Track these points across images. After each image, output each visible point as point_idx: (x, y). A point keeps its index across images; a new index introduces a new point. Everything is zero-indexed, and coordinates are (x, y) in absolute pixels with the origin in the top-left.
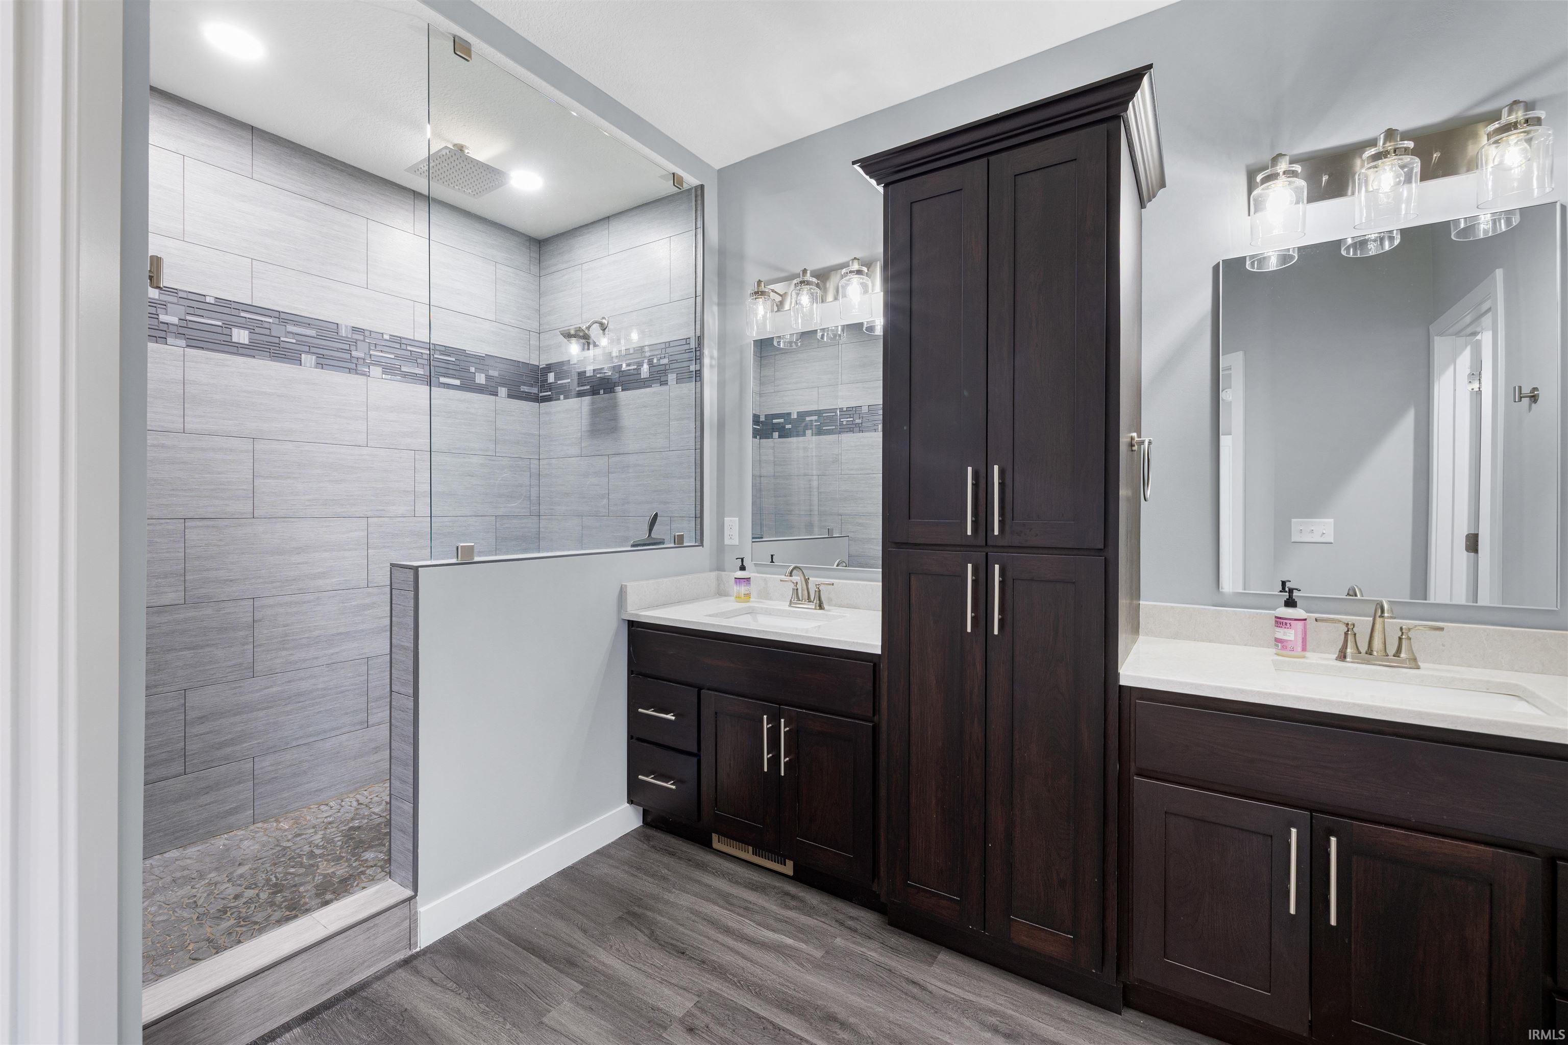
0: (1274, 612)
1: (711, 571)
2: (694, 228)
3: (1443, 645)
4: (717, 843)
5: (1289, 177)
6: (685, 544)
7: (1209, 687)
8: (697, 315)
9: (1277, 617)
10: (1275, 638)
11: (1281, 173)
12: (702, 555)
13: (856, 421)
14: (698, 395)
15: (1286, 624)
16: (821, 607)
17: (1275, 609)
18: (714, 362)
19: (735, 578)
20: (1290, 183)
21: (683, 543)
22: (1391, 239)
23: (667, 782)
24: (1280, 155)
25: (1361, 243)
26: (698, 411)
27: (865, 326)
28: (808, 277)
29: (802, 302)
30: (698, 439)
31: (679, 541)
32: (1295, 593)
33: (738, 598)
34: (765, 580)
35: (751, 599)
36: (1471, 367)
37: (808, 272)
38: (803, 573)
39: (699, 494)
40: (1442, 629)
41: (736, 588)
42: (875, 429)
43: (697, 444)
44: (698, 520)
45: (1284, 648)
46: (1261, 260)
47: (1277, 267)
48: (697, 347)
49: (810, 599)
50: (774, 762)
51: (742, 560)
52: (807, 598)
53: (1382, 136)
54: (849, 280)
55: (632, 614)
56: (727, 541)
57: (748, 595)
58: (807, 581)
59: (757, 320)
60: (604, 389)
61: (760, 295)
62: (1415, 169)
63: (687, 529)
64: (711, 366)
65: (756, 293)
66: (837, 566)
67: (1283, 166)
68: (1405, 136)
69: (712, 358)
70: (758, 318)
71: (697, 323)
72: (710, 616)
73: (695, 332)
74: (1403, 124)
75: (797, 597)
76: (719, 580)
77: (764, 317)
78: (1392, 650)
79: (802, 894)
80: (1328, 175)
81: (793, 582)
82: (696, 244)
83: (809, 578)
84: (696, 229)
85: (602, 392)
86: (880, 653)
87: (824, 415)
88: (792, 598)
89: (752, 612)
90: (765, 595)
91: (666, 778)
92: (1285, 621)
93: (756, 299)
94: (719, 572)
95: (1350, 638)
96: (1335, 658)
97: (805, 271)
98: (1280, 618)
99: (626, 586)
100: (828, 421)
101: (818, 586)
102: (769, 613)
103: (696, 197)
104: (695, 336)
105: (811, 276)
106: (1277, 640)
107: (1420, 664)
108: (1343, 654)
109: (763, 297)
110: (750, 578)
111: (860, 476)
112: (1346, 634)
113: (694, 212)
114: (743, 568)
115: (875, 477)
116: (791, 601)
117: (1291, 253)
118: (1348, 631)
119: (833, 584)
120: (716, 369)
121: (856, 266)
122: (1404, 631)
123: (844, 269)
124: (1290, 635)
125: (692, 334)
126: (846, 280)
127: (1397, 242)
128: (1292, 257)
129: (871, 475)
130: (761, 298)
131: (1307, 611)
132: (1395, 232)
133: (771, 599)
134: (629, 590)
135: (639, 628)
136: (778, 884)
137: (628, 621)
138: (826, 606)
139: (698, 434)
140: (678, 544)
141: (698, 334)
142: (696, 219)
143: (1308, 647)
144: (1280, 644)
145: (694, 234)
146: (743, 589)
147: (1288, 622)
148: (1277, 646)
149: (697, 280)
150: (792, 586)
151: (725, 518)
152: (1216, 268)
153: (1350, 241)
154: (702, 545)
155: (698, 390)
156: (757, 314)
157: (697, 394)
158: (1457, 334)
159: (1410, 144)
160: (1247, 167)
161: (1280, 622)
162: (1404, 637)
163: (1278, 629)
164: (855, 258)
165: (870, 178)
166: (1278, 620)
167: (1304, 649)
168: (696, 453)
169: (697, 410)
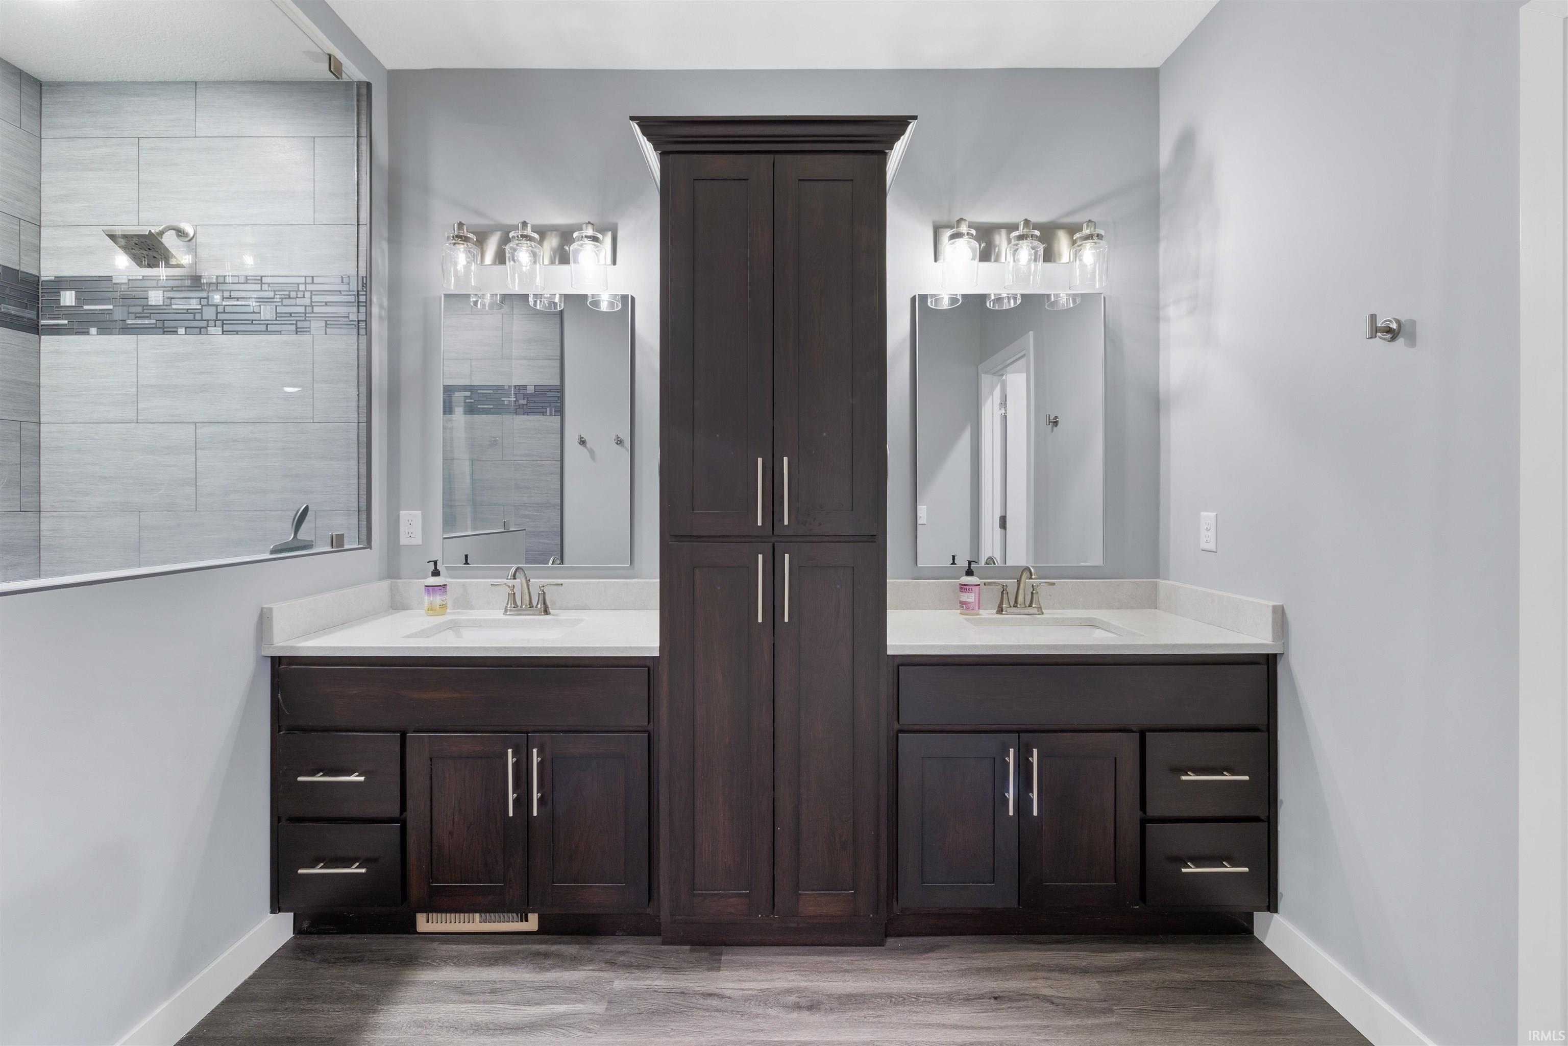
0: (958, 581)
1: (381, 579)
2: (356, 136)
3: (1050, 596)
4: (425, 923)
5: (970, 238)
6: (346, 547)
7: (953, 646)
8: (360, 249)
9: (961, 584)
10: (960, 601)
11: (966, 234)
12: (371, 559)
13: (520, 401)
14: (363, 353)
15: (969, 589)
16: (546, 612)
17: (959, 578)
18: (384, 313)
19: (426, 586)
20: (969, 242)
21: (343, 546)
22: (1015, 299)
23: (349, 867)
24: (962, 219)
25: (999, 300)
26: (363, 373)
27: (590, 300)
28: (529, 231)
29: (520, 259)
30: (363, 410)
31: (337, 542)
32: (973, 565)
33: (432, 611)
34: (464, 585)
35: (448, 611)
36: (1001, 399)
37: (529, 225)
38: (525, 574)
39: (364, 481)
40: (1053, 584)
41: (427, 599)
42: (543, 412)
43: (360, 415)
44: (364, 515)
45: (967, 608)
46: (937, 299)
47: (948, 307)
48: (360, 289)
49: (532, 604)
50: (523, 801)
51: (435, 563)
52: (528, 603)
53: (1022, 223)
54: (581, 245)
55: (283, 647)
56: (404, 540)
57: (443, 606)
58: (528, 581)
59: (456, 271)
60: (186, 328)
61: (464, 241)
62: (1039, 252)
63: (346, 524)
64: (381, 318)
65: (458, 237)
66: (552, 564)
67: (964, 228)
68: (1036, 226)
69: (381, 307)
70: (459, 268)
71: (360, 258)
72: (408, 637)
73: (358, 271)
74: (1034, 219)
75: (514, 605)
76: (393, 590)
77: (467, 267)
78: (1028, 603)
79: (554, 948)
80: (985, 242)
81: (509, 586)
82: (358, 156)
83: (529, 580)
84: (358, 137)
85: (182, 331)
86: (658, 655)
87: (479, 391)
88: (508, 604)
89: (454, 626)
90: (464, 603)
91: (348, 862)
92: (968, 587)
93: (455, 244)
94: (393, 580)
95: (1005, 596)
96: (995, 612)
97: (525, 224)
98: (965, 585)
99: (270, 610)
100: (485, 399)
101: (542, 588)
102: (478, 624)
103: (358, 95)
104: (358, 276)
105: (532, 231)
106: (962, 603)
107: (1043, 611)
108: (1001, 609)
109: (465, 243)
110: (446, 585)
111: (525, 462)
112: (1002, 593)
113: (356, 114)
114: (436, 573)
115: (543, 465)
116: (506, 607)
117: (958, 297)
118: (1003, 591)
119: (562, 584)
120: (386, 323)
121: (590, 232)
122: (1034, 588)
123: (577, 232)
124: (970, 597)
125: (353, 272)
126: (578, 245)
127: (1019, 302)
128: (957, 300)
129: (539, 462)
130: (463, 244)
131: (980, 578)
132: (1019, 295)
133: (472, 608)
134: (276, 615)
135: (293, 665)
136: (520, 947)
137: (272, 657)
138: (551, 611)
139: (363, 402)
140: (337, 547)
141: (363, 272)
142: (358, 124)
143: (980, 608)
144: (965, 606)
145: (356, 144)
146: (438, 599)
147: (970, 587)
148: (963, 607)
149: (360, 204)
150: (508, 590)
151: (401, 512)
152: (913, 299)
153: (993, 297)
154: (369, 545)
155: (363, 346)
156: (455, 264)
157: (360, 351)
158: (994, 374)
159: (1037, 233)
160: (934, 222)
161: (964, 588)
162: (1034, 592)
163: (962, 594)
164: (589, 223)
165: (648, 140)
166: (962, 586)
167: (979, 609)
168: (360, 427)
169: (360, 372)
